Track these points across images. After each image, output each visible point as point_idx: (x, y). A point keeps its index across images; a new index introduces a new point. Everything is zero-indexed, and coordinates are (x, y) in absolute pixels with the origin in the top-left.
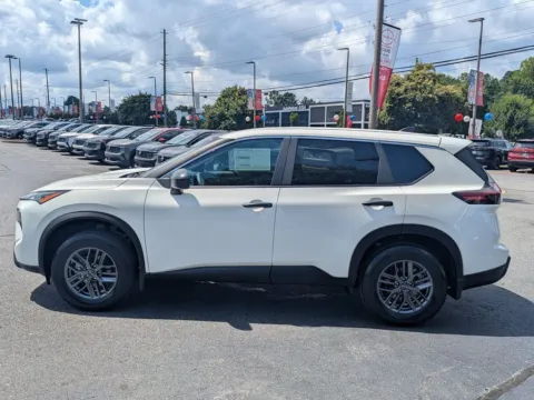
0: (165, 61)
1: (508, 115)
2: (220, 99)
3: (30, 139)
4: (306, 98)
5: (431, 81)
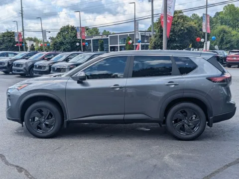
0: (22, 11)
1: (221, 36)
2: (59, 33)
4: (105, 31)
5: (182, 20)
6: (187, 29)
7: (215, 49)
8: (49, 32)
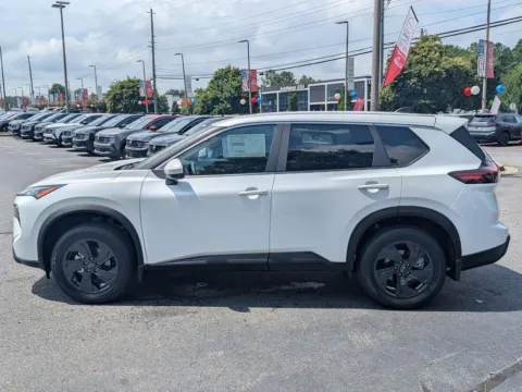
0: (153, 43)
2: (212, 82)
3: (16, 131)
5: (438, 54)
6: (447, 71)
7: (510, 111)
8: (197, 80)
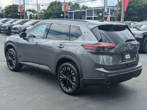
2: (49, 7)
4: (84, 6)
6: (144, 6)
8: (42, 6)
